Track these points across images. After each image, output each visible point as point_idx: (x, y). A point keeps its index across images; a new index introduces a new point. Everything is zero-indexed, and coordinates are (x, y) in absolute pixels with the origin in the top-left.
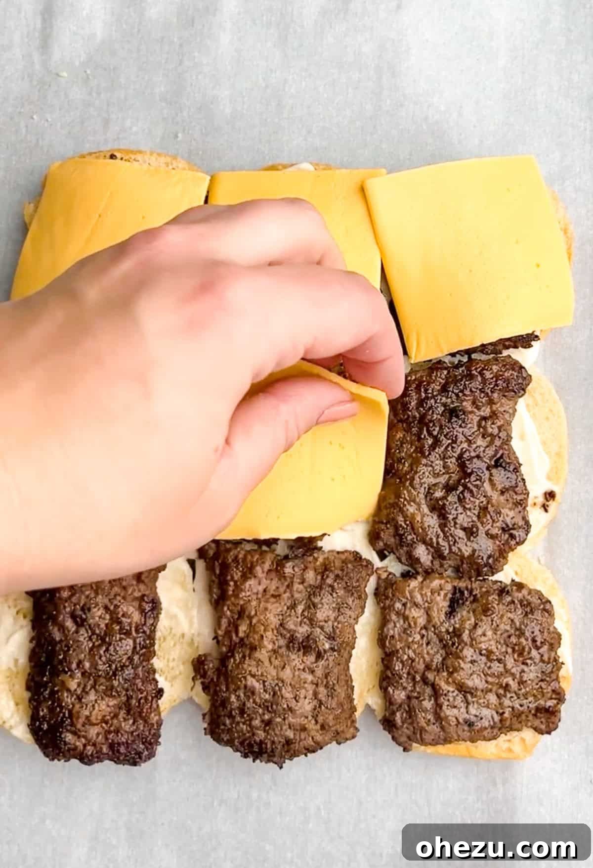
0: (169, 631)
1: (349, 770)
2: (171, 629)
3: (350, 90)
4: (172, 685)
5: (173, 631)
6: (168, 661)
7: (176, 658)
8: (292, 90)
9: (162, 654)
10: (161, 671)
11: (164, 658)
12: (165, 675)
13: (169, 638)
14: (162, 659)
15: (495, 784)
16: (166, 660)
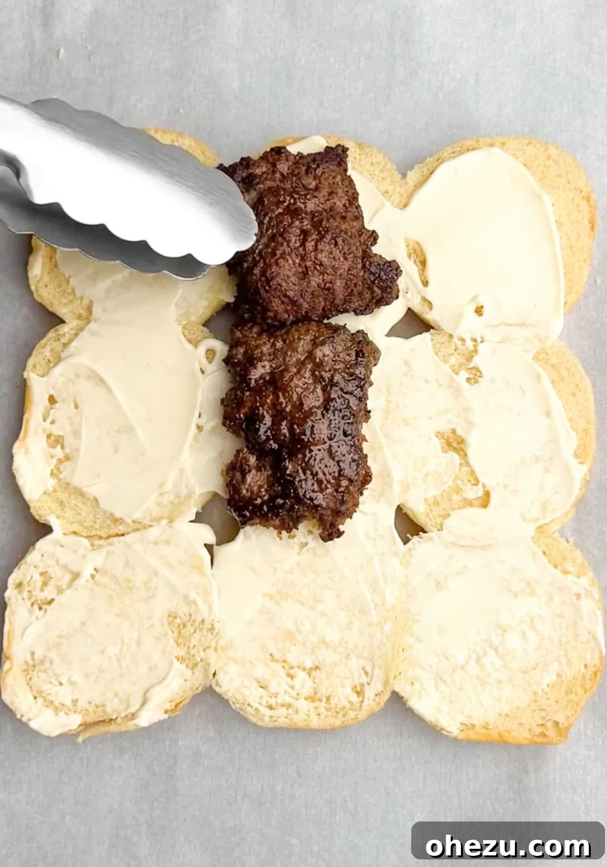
0: (188, 617)
1: (375, 760)
2: (190, 615)
3: (362, 59)
4: (193, 673)
5: (193, 617)
6: (188, 648)
7: (196, 644)
8: (303, 62)
9: (182, 642)
10: (182, 658)
11: (184, 646)
12: (186, 663)
13: (189, 625)
14: (182, 646)
15: (526, 772)
16: (186, 648)
